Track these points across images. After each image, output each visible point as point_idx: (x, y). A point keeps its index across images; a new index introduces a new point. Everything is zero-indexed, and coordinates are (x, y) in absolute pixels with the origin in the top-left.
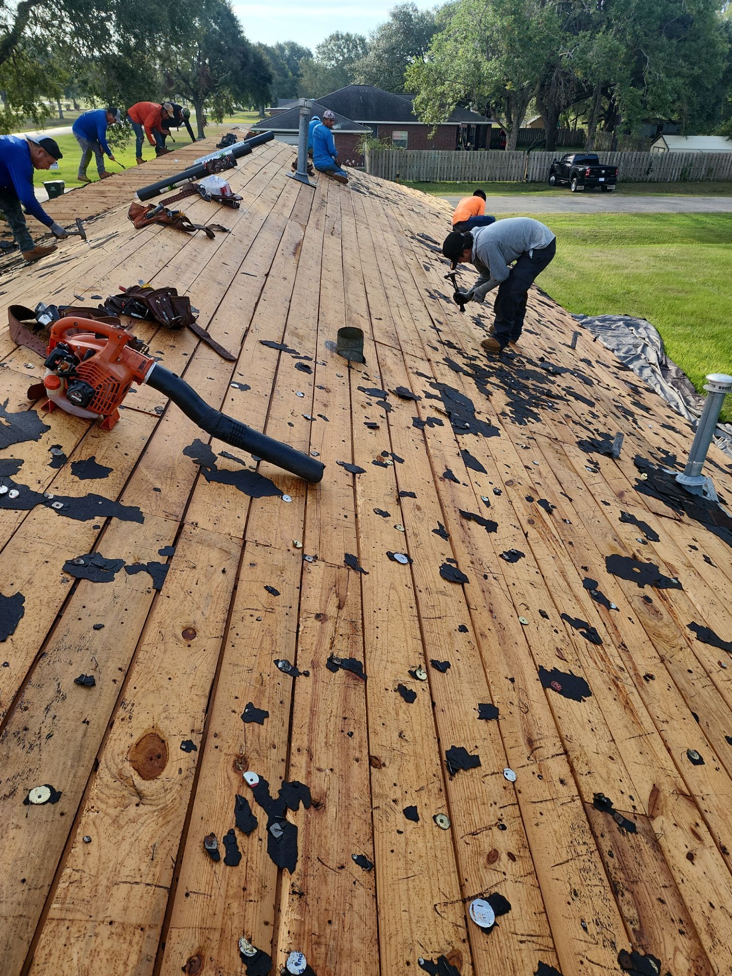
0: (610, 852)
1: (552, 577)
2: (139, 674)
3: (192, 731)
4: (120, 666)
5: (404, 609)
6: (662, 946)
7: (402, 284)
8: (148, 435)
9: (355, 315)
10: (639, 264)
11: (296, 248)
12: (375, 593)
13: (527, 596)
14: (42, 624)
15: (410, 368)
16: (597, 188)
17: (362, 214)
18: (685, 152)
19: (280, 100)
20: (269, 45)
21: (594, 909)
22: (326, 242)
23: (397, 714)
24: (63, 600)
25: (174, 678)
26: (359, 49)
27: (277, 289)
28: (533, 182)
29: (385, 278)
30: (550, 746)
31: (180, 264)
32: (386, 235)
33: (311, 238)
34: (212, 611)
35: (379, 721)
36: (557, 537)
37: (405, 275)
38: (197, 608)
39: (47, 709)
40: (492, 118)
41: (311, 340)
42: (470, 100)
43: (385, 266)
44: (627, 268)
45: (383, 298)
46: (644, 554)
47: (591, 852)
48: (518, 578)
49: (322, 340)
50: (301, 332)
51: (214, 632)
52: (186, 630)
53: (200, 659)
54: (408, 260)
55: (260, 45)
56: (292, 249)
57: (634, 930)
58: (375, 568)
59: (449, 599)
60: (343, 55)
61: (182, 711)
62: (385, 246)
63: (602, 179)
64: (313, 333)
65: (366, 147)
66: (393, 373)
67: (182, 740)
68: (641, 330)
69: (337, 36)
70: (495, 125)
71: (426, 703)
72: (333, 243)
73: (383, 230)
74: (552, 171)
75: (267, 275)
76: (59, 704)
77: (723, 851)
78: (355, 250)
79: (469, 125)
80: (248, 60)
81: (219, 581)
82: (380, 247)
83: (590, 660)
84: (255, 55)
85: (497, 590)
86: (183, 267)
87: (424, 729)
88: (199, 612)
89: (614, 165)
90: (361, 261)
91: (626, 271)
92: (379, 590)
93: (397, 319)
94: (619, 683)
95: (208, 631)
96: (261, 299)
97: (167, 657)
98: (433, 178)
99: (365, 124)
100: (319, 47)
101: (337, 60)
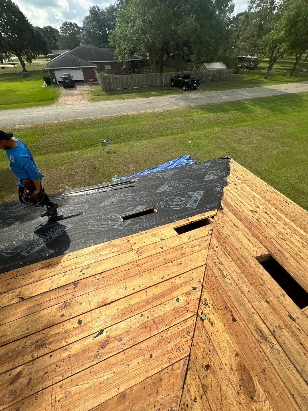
18: (212, 70)
19: (52, 51)
20: (41, 27)
26: (76, 28)
28: (165, 85)
55: (38, 27)
60: (70, 31)
63: (195, 85)
65: (97, 74)
69: (66, 22)
80: (34, 34)
84: (36, 32)
98: (128, 87)
99: (93, 63)
100: (60, 28)
101: (69, 33)
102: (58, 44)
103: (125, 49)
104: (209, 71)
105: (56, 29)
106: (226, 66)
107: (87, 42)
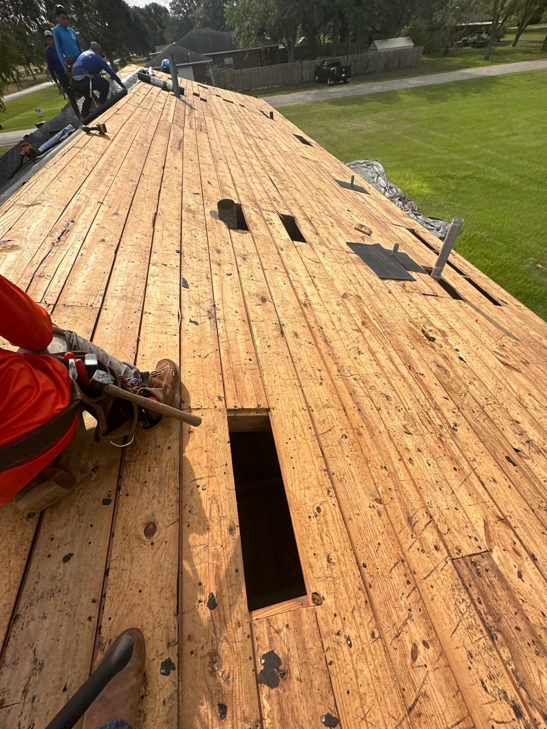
0: (479, 599)
1: (386, 365)
2: (111, 599)
3: (169, 644)
4: (92, 597)
5: (306, 432)
6: (531, 675)
7: (250, 159)
8: (92, 328)
9: (226, 187)
10: (369, 126)
11: (180, 144)
12: (284, 424)
13: (376, 387)
14: (12, 579)
15: (268, 220)
16: (341, 82)
17: (217, 114)
18: (386, 50)
19: (157, 47)
21: (485, 664)
22: (198, 137)
23: (322, 539)
24: (31, 539)
25: (144, 588)
26: (195, 2)
27: (172, 179)
28: (306, 82)
29: (239, 157)
30: (422, 519)
31: (101, 169)
32: (233, 126)
33: (188, 136)
34: (166, 496)
35: (311, 553)
36: (381, 330)
37: (250, 152)
38: (153, 498)
39: (25, 692)
40: (279, 41)
41: (201, 213)
42: (264, 31)
43: (236, 148)
44: (363, 130)
45: (240, 171)
46: (427, 327)
47: (469, 606)
48: (368, 374)
49: (208, 211)
50: (193, 208)
51: (170, 518)
52: (147, 526)
53: (164, 555)
54: (250, 142)
55: (135, 7)
56: (177, 145)
57: (512, 669)
58: (279, 401)
59: (332, 410)
60: (186, 8)
61: (156, 625)
62: (234, 134)
63: (343, 75)
64: (201, 207)
65: (211, 71)
66: (258, 227)
67: (161, 661)
68: (375, 167)
70: (281, 47)
71: (339, 519)
72: (202, 136)
73: (231, 124)
74: (316, 74)
75: (163, 168)
76: (37, 677)
77: (534, 559)
78: (217, 140)
79: (266, 48)
80: (131, 20)
81: (167, 460)
82: (232, 135)
83: (423, 427)
84: (134, 15)
85: (359, 389)
86: (103, 172)
87: (342, 544)
88: (155, 501)
89: (349, 65)
90: (222, 146)
91: (362, 132)
92: (286, 420)
93: (251, 184)
94: (443, 439)
95: (166, 519)
96: (162, 188)
97: (134, 566)
98: (252, 88)
99: (207, 56)
100: (170, 5)
101: (183, 13)
102: (166, 34)
103: (248, 28)
104: (379, 53)
105: (165, 8)
106: (414, 42)
107: (205, 24)
